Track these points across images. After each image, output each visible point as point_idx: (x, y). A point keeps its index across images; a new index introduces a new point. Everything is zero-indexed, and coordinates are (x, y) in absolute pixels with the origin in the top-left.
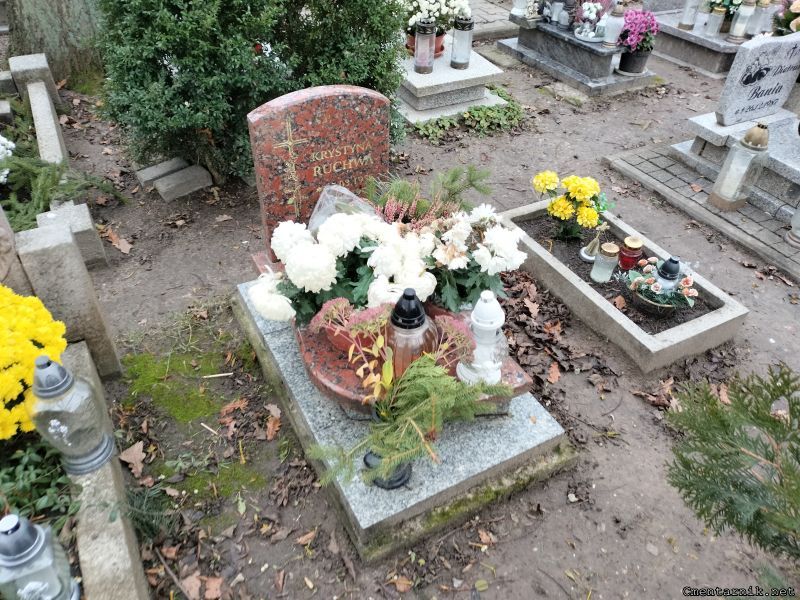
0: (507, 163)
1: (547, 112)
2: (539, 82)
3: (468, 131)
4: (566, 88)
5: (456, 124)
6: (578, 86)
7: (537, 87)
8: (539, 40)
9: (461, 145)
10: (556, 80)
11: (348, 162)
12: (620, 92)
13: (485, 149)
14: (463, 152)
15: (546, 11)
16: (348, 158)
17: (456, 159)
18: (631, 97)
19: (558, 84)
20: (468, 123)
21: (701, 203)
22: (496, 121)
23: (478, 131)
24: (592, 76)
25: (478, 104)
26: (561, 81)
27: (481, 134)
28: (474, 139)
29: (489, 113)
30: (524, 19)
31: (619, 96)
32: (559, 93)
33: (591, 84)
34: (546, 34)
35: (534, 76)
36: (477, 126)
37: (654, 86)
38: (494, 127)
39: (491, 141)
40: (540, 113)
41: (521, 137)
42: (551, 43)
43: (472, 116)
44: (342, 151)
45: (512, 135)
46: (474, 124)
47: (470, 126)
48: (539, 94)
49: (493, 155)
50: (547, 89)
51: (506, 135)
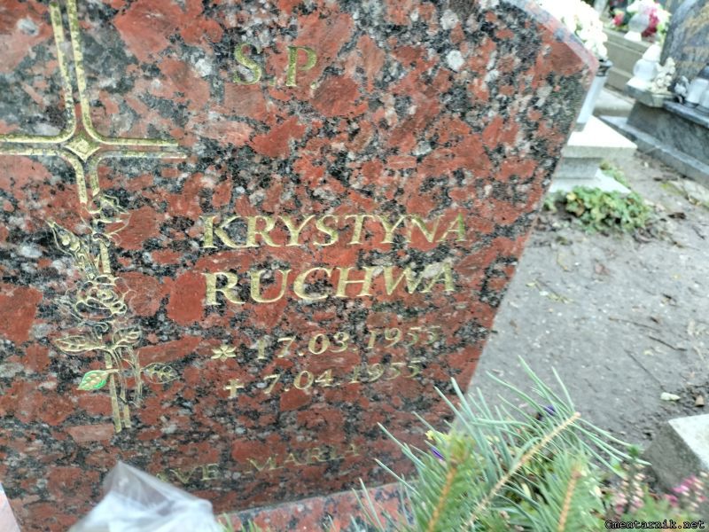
0: (638, 285)
1: (682, 216)
2: (660, 175)
3: (570, 220)
4: (700, 188)
5: (552, 206)
7: (657, 180)
8: (662, 123)
9: (559, 239)
10: (684, 177)
11: (358, 273)
13: (599, 254)
14: (564, 252)
15: (680, 89)
16: (364, 259)
17: (553, 262)
19: (689, 183)
20: (571, 208)
22: (616, 215)
23: (586, 223)
25: (590, 186)
26: (691, 179)
27: (590, 229)
28: (578, 234)
29: (608, 200)
30: (648, 93)
32: (693, 194)
34: (675, 115)
35: (651, 166)
36: (586, 216)
38: (611, 222)
39: (606, 242)
40: (672, 216)
41: (650, 246)
42: (681, 129)
43: (579, 200)
44: (345, 230)
45: (637, 240)
46: (580, 212)
47: (574, 214)
48: (660, 189)
49: (612, 266)
50: (674, 186)
51: (628, 238)
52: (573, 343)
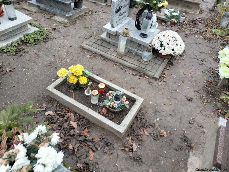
1: (55, 29)
2: (48, 16)
3: (26, 45)
4: (59, 17)
5: (20, 43)
6: (63, 16)
7: (48, 19)
9: (25, 52)
12: (78, 16)
13: (36, 51)
14: (27, 54)
18: (81, 17)
19: (56, 16)
20: (25, 41)
21: (115, 56)
22: (36, 38)
23: (30, 44)
24: (66, 12)
25: (27, 33)
27: (32, 45)
28: (30, 47)
29: (32, 36)
31: (78, 17)
32: (57, 20)
33: (67, 15)
35: (46, 14)
37: (87, 11)
38: (36, 41)
39: (37, 47)
40: (53, 30)
41: (48, 42)
43: (26, 39)
45: (45, 42)
46: (28, 41)
47: (27, 43)
48: (50, 22)
49: (40, 53)
50: (52, 19)
51: (43, 43)
52: (33, 79)
